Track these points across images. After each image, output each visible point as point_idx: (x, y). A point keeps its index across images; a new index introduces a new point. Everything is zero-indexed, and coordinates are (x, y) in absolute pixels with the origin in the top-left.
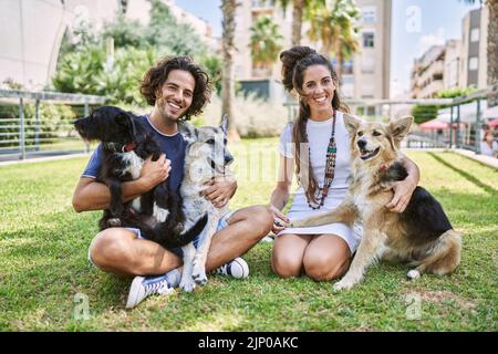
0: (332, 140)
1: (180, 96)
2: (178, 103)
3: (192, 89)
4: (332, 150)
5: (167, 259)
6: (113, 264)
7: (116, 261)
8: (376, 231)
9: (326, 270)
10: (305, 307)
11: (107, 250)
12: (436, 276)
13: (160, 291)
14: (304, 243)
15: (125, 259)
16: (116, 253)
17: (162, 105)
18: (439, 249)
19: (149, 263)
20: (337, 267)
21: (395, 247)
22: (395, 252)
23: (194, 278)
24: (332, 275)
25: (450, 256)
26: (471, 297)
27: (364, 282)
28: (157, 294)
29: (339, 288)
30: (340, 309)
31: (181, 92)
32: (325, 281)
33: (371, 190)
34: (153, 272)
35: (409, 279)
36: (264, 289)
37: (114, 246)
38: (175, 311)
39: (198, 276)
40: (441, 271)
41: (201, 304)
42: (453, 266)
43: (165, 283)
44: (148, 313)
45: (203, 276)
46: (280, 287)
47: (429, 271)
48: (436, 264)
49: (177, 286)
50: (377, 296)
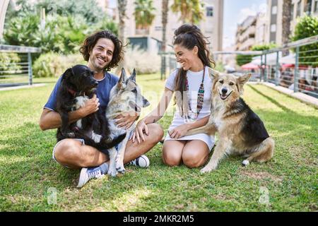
0: (202, 85)
1: (104, 54)
2: (103, 58)
3: (112, 50)
4: (201, 91)
5: (101, 157)
6: (70, 161)
7: (71, 159)
8: (226, 138)
9: (196, 162)
10: (186, 184)
11: (65, 153)
12: (259, 163)
13: (96, 176)
14: (182, 145)
15: (77, 158)
16: (71, 154)
17: (94, 59)
18: (262, 148)
19: (90, 160)
20: (202, 160)
21: (237, 147)
22: (237, 150)
23: (117, 169)
24: (199, 164)
25: (267, 153)
26: (279, 175)
27: (218, 168)
28: (95, 178)
29: (204, 172)
30: (206, 185)
31: (106, 51)
32: (195, 168)
33: (225, 115)
34: (92, 165)
35: (244, 165)
36: (160, 174)
37: (70, 150)
38: (108, 188)
39: (120, 168)
40: (262, 161)
41: (123, 184)
42: (269, 158)
43: (100, 172)
44: (92, 190)
45: (123, 168)
46: (169, 172)
47: (254, 161)
48: (259, 157)
49: (106, 173)
50: (226, 176)
